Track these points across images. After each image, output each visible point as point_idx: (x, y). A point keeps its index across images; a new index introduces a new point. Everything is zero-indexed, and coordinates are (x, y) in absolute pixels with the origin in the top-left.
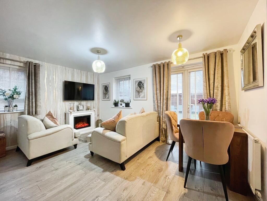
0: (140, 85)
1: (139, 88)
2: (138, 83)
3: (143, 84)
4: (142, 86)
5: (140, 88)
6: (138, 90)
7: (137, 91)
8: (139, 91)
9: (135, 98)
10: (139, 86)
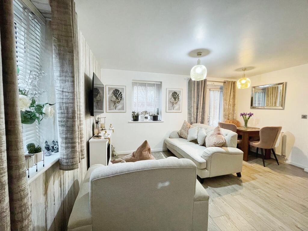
0: (175, 96)
1: (173, 100)
2: (173, 93)
3: (178, 95)
4: (177, 97)
5: (175, 99)
6: (172, 101)
7: (170, 102)
8: (173, 103)
9: (168, 110)
10: (173, 96)
